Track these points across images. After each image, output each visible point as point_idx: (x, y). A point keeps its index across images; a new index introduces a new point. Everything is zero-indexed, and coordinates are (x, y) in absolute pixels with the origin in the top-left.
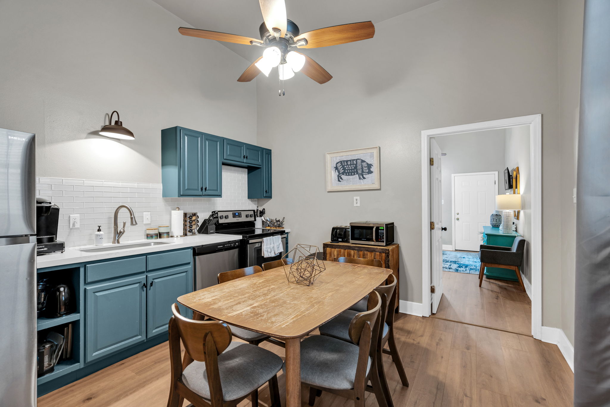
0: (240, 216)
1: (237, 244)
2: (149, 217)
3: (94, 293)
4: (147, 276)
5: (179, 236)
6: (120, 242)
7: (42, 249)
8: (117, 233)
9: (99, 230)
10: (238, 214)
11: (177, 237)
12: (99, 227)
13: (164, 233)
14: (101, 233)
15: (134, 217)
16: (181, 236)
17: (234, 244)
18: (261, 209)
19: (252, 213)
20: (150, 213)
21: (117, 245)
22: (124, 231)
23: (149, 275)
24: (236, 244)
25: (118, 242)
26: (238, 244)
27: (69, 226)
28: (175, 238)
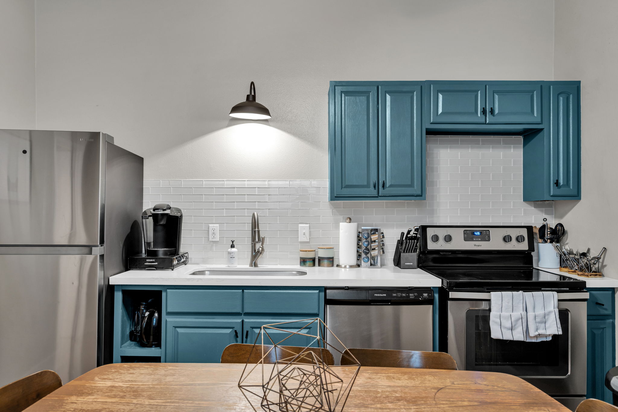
0: (485, 237)
1: (425, 295)
2: (307, 232)
3: (176, 327)
4: (243, 321)
5: (348, 267)
6: (259, 266)
7: (153, 264)
8: (255, 251)
9: (233, 246)
10: (481, 233)
11: (345, 267)
12: (233, 242)
13: (324, 258)
14: (233, 250)
15: (259, 231)
16: (351, 267)
17: (416, 294)
18: (552, 223)
19: (524, 232)
20: (308, 225)
21: (253, 268)
22: (263, 250)
23: (245, 320)
24: (422, 296)
25: (256, 265)
26: (428, 295)
27: (208, 238)
28: (343, 269)
